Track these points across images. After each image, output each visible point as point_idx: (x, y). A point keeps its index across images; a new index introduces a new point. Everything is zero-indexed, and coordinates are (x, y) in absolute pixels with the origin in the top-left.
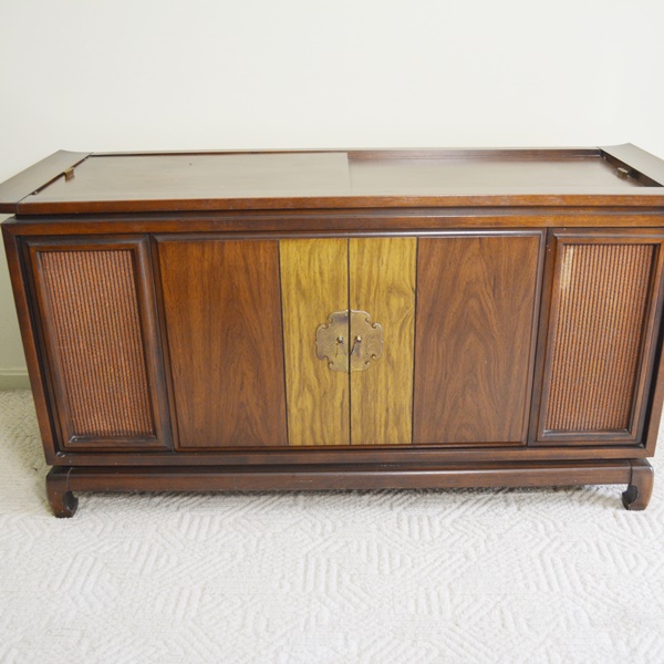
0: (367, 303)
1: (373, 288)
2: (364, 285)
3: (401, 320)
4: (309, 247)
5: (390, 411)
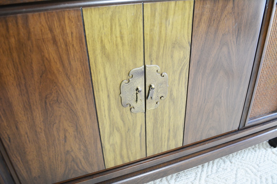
0: (157, 58)
1: (162, 45)
2: (156, 44)
3: (181, 68)
4: (110, 13)
5: (171, 130)
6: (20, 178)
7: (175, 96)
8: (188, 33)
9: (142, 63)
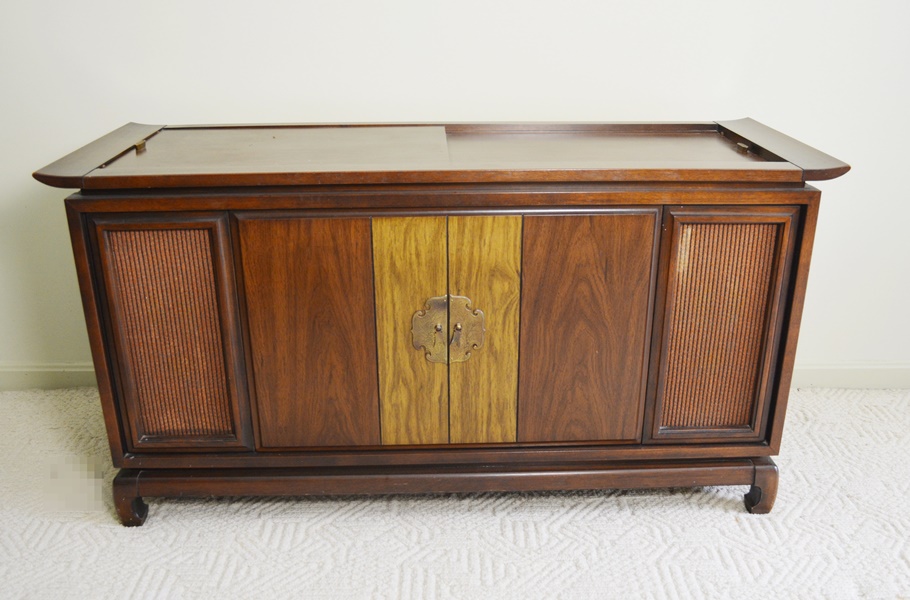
0: (468, 287)
1: (474, 271)
2: (465, 268)
3: (505, 306)
4: (405, 226)
5: (493, 406)
6: (262, 423)
7: (498, 349)
8: (515, 259)
9: (445, 291)
